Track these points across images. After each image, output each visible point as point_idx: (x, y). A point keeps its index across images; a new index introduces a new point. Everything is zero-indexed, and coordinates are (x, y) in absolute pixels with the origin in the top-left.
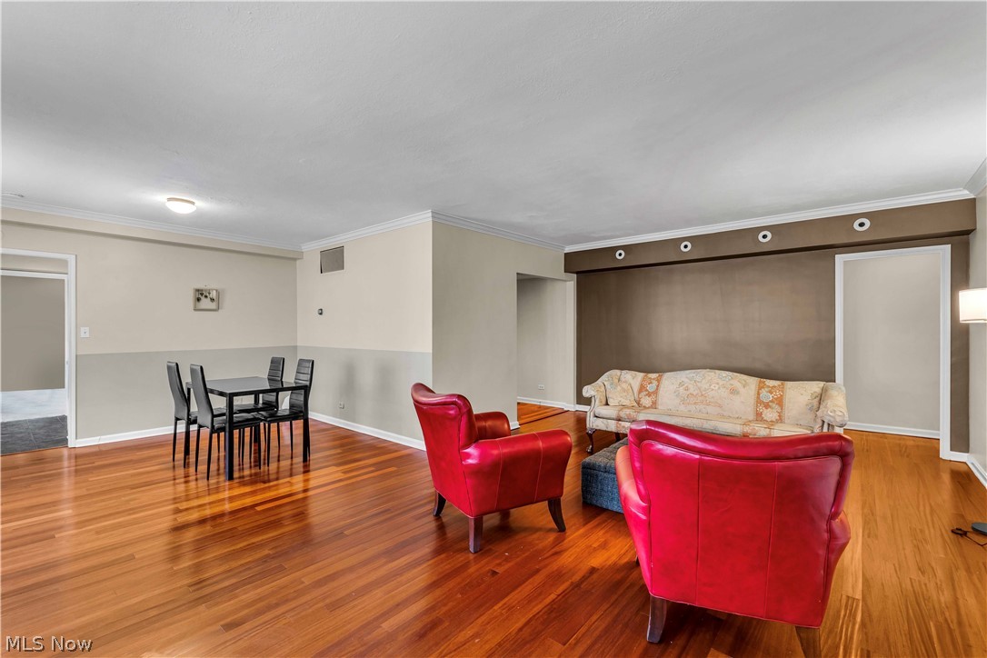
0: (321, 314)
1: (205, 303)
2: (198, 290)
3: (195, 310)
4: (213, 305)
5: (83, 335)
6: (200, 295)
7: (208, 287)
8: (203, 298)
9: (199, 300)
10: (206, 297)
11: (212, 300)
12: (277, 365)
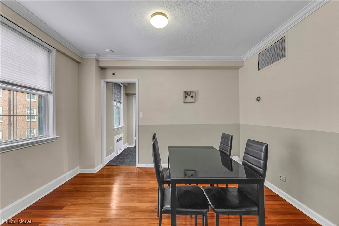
0: (259, 101)
1: (189, 99)
2: (185, 92)
3: (184, 103)
4: (193, 100)
5: (140, 116)
6: (187, 94)
7: (191, 90)
8: (188, 96)
9: (186, 97)
10: (189, 95)
11: (192, 97)
12: (227, 140)
